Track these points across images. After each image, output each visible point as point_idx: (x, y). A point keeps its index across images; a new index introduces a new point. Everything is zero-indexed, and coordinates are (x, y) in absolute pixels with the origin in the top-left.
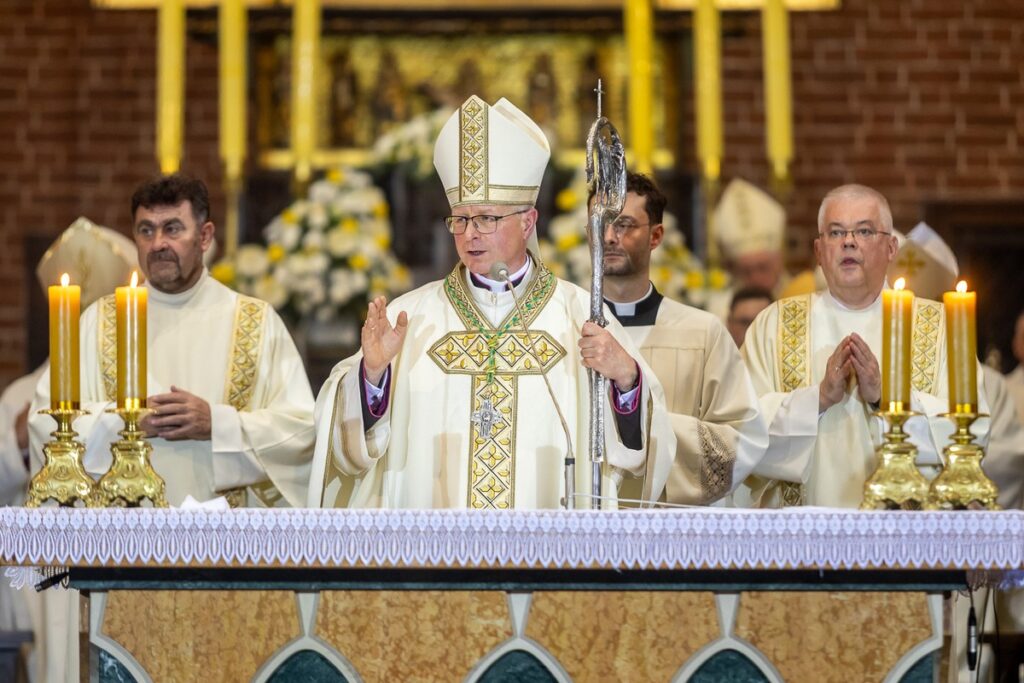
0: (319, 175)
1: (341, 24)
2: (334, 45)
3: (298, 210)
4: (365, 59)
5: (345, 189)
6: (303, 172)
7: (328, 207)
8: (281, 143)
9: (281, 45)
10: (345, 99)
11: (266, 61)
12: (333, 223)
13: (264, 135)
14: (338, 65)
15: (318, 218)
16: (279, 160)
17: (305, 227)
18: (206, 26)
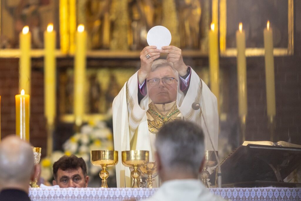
0: (85, 124)
1: (94, 63)
2: (91, 72)
3: (77, 137)
4: (103, 78)
5: (96, 128)
6: (79, 122)
7: (89, 136)
8: (70, 111)
9: (70, 72)
10: (95, 93)
11: (63, 79)
12: (91, 142)
13: (62, 109)
14: (92, 80)
15: (85, 140)
16: (69, 119)
17: (80, 144)
18: (39, 64)
